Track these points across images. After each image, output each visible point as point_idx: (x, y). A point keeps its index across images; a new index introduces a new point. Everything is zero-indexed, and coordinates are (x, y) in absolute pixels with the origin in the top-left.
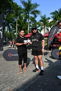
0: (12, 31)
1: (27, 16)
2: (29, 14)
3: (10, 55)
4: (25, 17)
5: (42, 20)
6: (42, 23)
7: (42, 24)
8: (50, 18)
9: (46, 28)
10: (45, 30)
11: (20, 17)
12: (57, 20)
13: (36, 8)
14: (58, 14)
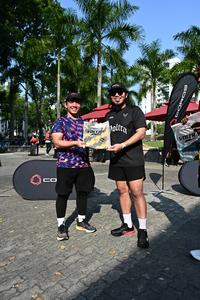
0: (42, 96)
1: (93, 44)
2: (100, 39)
3: (36, 180)
4: (87, 50)
5: (147, 58)
6: (145, 68)
7: (147, 73)
8: (175, 51)
9: (157, 88)
10: (157, 93)
11: (68, 49)
13: (126, 18)
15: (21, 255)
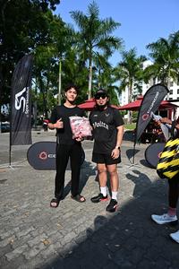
0: (47, 88)
1: (86, 51)
2: (91, 47)
5: (126, 62)
6: (124, 69)
7: (126, 73)
8: (147, 57)
9: (134, 83)
10: (133, 87)
11: (67, 54)
12: (164, 63)
13: (110, 32)
14: (168, 47)
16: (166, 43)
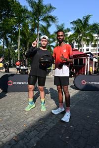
0: (11, 46)
1: (35, 23)
8: (71, 29)
11: (23, 25)
13: (50, 12)
14: (82, 24)
15: (5, 118)
16: (81, 22)
